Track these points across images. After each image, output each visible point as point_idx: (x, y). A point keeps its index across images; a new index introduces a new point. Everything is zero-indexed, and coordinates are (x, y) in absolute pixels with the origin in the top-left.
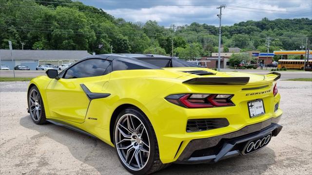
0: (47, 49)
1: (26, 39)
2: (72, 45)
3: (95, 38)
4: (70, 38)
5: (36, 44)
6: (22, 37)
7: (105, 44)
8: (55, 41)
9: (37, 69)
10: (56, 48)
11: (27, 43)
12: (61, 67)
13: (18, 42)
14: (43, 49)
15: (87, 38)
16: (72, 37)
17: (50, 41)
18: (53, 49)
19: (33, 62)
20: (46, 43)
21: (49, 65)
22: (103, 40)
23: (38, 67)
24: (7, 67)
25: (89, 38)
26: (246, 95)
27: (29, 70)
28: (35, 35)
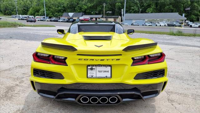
0: (154, 13)
1: (143, 7)
2: (172, 9)
3: (190, 3)
4: (171, 4)
5: (148, 10)
6: (142, 5)
7: (197, 7)
8: (160, 7)
9: (143, 25)
10: (160, 11)
11: (143, 9)
12: (157, 24)
13: (138, 9)
14: (152, 13)
15: (183, 4)
16: (172, 3)
17: (157, 7)
18: (158, 12)
19: (142, 21)
20: (154, 8)
21: (151, 22)
22: (195, 4)
23: (143, 24)
24: (128, 23)
25: (185, 3)
26: (79, 59)
27: (138, 25)
28: (149, 4)
